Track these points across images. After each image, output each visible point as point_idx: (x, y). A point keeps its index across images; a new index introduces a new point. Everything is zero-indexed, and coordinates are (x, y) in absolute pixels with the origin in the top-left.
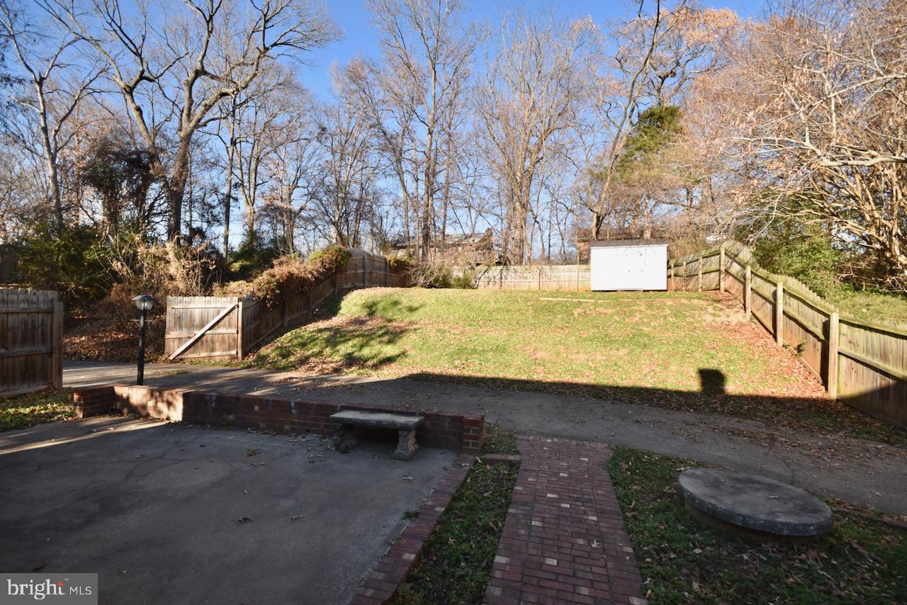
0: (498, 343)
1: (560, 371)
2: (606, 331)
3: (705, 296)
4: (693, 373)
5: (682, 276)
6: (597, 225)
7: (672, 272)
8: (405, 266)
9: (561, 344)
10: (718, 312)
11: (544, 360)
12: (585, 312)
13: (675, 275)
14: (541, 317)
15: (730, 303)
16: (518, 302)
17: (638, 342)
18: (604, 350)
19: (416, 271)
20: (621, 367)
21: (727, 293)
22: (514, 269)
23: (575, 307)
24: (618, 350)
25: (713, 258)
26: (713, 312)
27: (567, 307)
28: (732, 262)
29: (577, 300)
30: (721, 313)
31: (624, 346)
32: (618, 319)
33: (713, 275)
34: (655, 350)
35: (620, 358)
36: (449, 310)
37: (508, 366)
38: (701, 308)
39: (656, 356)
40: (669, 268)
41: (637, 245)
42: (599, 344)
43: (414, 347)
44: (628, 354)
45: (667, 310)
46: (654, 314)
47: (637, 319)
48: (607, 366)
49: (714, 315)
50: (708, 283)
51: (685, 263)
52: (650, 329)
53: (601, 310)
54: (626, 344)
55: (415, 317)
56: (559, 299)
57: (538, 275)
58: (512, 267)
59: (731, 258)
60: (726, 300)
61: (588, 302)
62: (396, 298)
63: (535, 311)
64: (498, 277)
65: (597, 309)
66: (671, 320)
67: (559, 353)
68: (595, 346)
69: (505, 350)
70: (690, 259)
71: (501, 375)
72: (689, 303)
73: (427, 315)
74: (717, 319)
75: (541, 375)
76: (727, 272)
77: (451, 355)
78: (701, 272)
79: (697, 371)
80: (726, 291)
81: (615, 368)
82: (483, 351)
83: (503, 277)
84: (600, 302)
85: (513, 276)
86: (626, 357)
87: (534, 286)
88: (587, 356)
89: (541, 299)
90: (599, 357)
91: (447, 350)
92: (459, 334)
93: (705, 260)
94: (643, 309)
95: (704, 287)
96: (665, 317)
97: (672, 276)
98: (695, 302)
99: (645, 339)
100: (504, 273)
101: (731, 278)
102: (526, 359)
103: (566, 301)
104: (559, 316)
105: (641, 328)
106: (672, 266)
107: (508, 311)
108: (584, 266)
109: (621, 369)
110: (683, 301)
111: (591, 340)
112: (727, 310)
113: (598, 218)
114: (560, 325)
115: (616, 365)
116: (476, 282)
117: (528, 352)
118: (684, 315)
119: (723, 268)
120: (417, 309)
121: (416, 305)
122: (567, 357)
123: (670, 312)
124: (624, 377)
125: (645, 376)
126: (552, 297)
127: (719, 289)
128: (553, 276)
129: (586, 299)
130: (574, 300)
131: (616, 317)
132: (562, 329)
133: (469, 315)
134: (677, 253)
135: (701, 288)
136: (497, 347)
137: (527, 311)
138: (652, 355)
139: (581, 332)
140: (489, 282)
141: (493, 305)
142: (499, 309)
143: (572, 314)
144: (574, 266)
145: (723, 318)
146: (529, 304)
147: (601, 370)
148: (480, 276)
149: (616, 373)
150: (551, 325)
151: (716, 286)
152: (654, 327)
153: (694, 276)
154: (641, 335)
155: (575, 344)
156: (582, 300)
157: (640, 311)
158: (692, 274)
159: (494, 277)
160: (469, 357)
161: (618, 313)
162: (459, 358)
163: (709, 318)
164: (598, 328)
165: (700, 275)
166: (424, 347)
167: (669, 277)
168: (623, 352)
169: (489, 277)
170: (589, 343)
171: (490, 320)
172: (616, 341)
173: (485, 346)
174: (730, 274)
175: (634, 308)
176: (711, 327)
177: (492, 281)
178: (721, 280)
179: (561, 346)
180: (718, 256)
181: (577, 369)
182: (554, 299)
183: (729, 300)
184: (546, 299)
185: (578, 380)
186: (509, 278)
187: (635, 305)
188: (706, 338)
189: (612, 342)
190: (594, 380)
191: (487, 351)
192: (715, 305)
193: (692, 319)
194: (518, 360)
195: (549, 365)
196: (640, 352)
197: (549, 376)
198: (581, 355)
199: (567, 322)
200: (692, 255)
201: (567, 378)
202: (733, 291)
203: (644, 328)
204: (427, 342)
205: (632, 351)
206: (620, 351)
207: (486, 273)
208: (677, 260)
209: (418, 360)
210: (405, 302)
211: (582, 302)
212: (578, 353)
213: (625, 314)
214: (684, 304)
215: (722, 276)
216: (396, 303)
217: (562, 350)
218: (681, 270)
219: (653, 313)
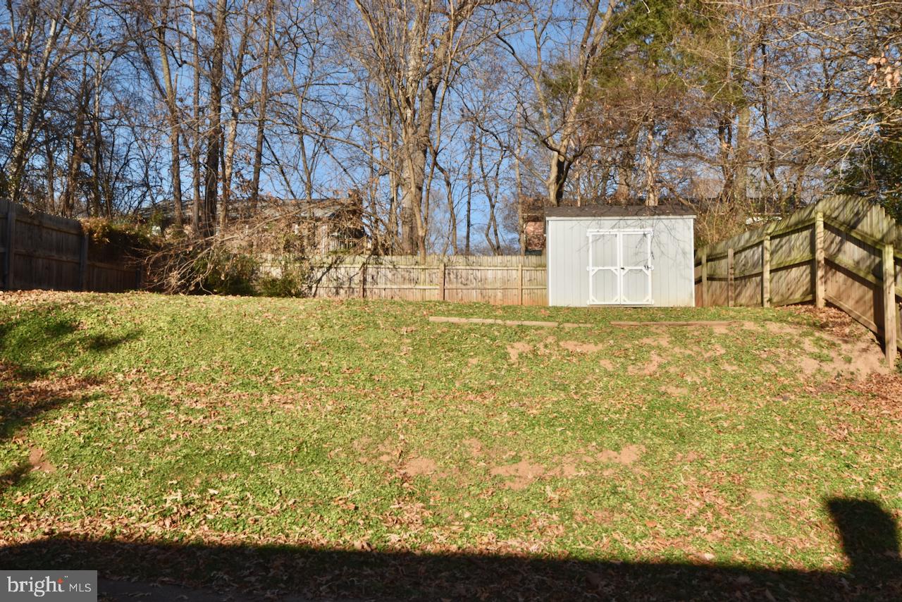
0: (304, 435)
1: (467, 515)
2: (585, 396)
3: (790, 315)
4: (813, 512)
5: (725, 279)
6: (558, 178)
7: (705, 273)
8: (137, 245)
9: (473, 434)
10: (825, 351)
11: (427, 482)
12: (534, 352)
13: (711, 278)
14: (430, 363)
15: (847, 330)
16: (377, 327)
17: (666, 426)
18: (582, 450)
19: (164, 257)
20: (627, 499)
21: (833, 311)
22: (391, 262)
23: (511, 340)
24: (617, 448)
25: (794, 236)
26: (816, 350)
27: (494, 339)
28: (841, 243)
29: (517, 323)
30: (833, 354)
31: (631, 440)
32: (610, 368)
33: (795, 272)
34: (707, 448)
35: (625, 472)
36: (201, 346)
37: (320, 505)
38: (789, 341)
39: (711, 464)
40: (698, 263)
41: (636, 215)
42: (569, 433)
43: (55, 453)
44: (642, 461)
45: (718, 346)
46: (690, 356)
47: (652, 368)
48: (591, 497)
49: (819, 358)
50: (783, 289)
51: (731, 252)
52: (685, 391)
53: (571, 345)
54: (637, 433)
55: (103, 364)
56: (475, 320)
57: (441, 274)
58: (388, 258)
59: (838, 232)
60: (835, 324)
61: (542, 328)
62: (67, 314)
63: (417, 348)
64: (357, 279)
65: (561, 343)
66: (729, 368)
67: (466, 461)
68: (558, 439)
69: (319, 455)
70: (742, 243)
71: (296, 536)
72: (761, 330)
73: (138, 358)
74: (827, 367)
75: (413, 530)
76: (831, 264)
77: (161, 480)
78: (767, 268)
79: (819, 506)
80: (829, 304)
81: (613, 501)
82: (258, 460)
83: (369, 279)
84: (568, 326)
85: (390, 275)
86: (639, 470)
87: (434, 294)
88: (539, 469)
89: (432, 319)
90: (570, 471)
91: (154, 458)
92: (201, 411)
93: (777, 241)
94: (664, 342)
95: (775, 300)
96: (715, 361)
97: (704, 279)
98: (774, 327)
99: (679, 417)
100: (371, 270)
101: (840, 277)
102: (375, 483)
103: (491, 325)
104: (474, 361)
105: (663, 388)
106: (704, 260)
107: (351, 348)
108: (533, 259)
109: (628, 506)
110: (749, 326)
111: (550, 424)
112: (844, 346)
113: (560, 164)
114: (476, 384)
115: (615, 493)
116: (310, 288)
117: (385, 458)
118: (755, 357)
119: (820, 256)
120: (114, 343)
121: (117, 332)
122: (487, 471)
123: (723, 351)
124: (639, 529)
125: (693, 522)
126: (460, 315)
127: (813, 302)
128: (471, 277)
129: (536, 319)
130: (508, 322)
131: (606, 364)
132: (480, 392)
133: (248, 357)
134: (711, 235)
135: (770, 300)
136: (299, 449)
137: (398, 349)
138: (702, 461)
139: (526, 401)
140: (338, 289)
141: (315, 334)
142: (328, 343)
143: (505, 356)
144: (514, 259)
145: (839, 365)
146: (403, 330)
147: (578, 509)
148: (319, 275)
149: (617, 517)
150: (452, 381)
151: (805, 294)
152: (694, 388)
153: (751, 276)
154: (666, 407)
155: (510, 434)
156: (527, 323)
157: (659, 348)
158: (747, 273)
159: (350, 279)
160: (214, 481)
161: (611, 355)
162: (181, 485)
163: (810, 365)
164: (565, 388)
165: (767, 275)
166: (88, 451)
167: (698, 281)
168: (629, 455)
169: (338, 278)
170: (544, 431)
171: (300, 372)
172: (611, 423)
173: (267, 445)
174: (839, 268)
175: (645, 341)
176: (817, 384)
177: (346, 286)
178: (819, 282)
179: (474, 440)
180: (806, 233)
181: (513, 506)
182: (463, 320)
183: (843, 324)
184: (444, 319)
185: (514, 545)
186: (381, 281)
187: (646, 335)
188: (817, 413)
189: (601, 427)
190: (562, 543)
191: (269, 459)
192: (817, 334)
193: (774, 369)
194: (354, 487)
195: (437, 497)
196: (673, 454)
197: (435, 533)
198: (523, 466)
199: (492, 376)
200: (747, 235)
201: (485, 540)
202: (848, 305)
203: (672, 390)
204: (104, 436)
205: (652, 451)
206: (624, 450)
207: (333, 270)
208: (713, 248)
209: (55, 494)
210: (89, 325)
211: (529, 328)
212: (516, 459)
213: (626, 356)
214: (751, 333)
215: (820, 273)
216: (64, 328)
217: (475, 453)
218: (723, 267)
219: (688, 352)
